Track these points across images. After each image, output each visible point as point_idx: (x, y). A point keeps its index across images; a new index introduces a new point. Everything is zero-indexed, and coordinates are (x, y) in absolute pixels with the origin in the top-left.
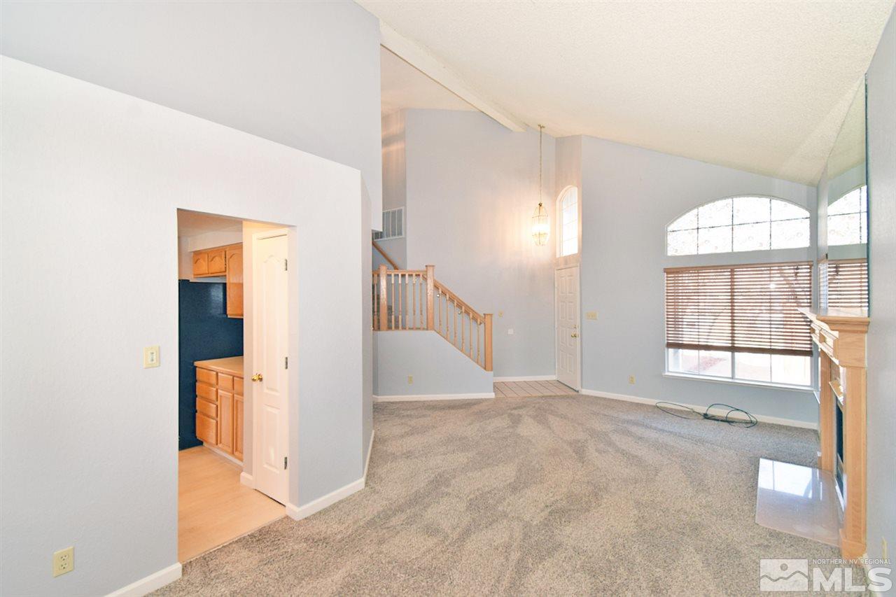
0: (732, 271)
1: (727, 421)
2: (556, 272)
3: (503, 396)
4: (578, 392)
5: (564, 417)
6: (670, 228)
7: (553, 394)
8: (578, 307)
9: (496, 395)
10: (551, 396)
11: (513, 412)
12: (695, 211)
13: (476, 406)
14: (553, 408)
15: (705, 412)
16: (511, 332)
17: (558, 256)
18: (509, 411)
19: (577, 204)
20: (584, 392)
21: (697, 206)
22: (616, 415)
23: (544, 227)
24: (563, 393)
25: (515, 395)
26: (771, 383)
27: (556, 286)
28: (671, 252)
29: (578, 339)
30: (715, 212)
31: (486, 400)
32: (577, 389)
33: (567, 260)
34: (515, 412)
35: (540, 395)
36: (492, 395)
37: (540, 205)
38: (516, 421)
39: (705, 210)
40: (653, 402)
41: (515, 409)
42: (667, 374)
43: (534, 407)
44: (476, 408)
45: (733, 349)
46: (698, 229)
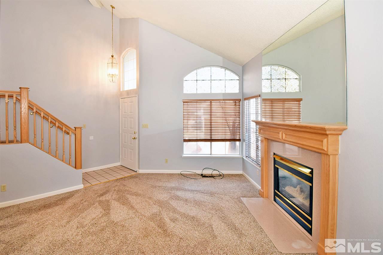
0: (211, 102)
1: (212, 176)
2: (120, 99)
3: (89, 185)
4: (136, 172)
5: (137, 195)
6: (185, 79)
7: (123, 177)
8: (137, 121)
9: (84, 185)
10: (122, 178)
11: (101, 199)
12: (195, 71)
13: (70, 200)
14: (127, 189)
15: (201, 173)
16: (91, 138)
17: (121, 90)
18: (98, 199)
19: (136, 59)
20: (141, 171)
21: (196, 69)
22: (164, 185)
23: (115, 71)
24: (129, 175)
25: (98, 182)
26: (226, 155)
27: (120, 108)
28: (185, 92)
29: (137, 140)
30: (204, 72)
31: (77, 191)
32: (136, 171)
33: (128, 93)
34: (103, 198)
35: (115, 178)
36: (81, 186)
37: (112, 56)
38: (107, 208)
39: (200, 71)
40: (178, 172)
41: (102, 195)
42: (184, 156)
43: (115, 190)
44: (70, 203)
45: (211, 140)
46: (197, 80)
